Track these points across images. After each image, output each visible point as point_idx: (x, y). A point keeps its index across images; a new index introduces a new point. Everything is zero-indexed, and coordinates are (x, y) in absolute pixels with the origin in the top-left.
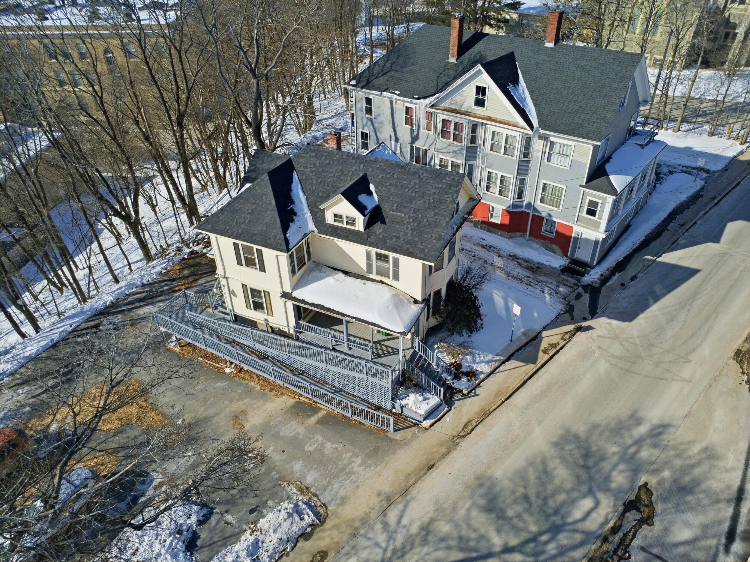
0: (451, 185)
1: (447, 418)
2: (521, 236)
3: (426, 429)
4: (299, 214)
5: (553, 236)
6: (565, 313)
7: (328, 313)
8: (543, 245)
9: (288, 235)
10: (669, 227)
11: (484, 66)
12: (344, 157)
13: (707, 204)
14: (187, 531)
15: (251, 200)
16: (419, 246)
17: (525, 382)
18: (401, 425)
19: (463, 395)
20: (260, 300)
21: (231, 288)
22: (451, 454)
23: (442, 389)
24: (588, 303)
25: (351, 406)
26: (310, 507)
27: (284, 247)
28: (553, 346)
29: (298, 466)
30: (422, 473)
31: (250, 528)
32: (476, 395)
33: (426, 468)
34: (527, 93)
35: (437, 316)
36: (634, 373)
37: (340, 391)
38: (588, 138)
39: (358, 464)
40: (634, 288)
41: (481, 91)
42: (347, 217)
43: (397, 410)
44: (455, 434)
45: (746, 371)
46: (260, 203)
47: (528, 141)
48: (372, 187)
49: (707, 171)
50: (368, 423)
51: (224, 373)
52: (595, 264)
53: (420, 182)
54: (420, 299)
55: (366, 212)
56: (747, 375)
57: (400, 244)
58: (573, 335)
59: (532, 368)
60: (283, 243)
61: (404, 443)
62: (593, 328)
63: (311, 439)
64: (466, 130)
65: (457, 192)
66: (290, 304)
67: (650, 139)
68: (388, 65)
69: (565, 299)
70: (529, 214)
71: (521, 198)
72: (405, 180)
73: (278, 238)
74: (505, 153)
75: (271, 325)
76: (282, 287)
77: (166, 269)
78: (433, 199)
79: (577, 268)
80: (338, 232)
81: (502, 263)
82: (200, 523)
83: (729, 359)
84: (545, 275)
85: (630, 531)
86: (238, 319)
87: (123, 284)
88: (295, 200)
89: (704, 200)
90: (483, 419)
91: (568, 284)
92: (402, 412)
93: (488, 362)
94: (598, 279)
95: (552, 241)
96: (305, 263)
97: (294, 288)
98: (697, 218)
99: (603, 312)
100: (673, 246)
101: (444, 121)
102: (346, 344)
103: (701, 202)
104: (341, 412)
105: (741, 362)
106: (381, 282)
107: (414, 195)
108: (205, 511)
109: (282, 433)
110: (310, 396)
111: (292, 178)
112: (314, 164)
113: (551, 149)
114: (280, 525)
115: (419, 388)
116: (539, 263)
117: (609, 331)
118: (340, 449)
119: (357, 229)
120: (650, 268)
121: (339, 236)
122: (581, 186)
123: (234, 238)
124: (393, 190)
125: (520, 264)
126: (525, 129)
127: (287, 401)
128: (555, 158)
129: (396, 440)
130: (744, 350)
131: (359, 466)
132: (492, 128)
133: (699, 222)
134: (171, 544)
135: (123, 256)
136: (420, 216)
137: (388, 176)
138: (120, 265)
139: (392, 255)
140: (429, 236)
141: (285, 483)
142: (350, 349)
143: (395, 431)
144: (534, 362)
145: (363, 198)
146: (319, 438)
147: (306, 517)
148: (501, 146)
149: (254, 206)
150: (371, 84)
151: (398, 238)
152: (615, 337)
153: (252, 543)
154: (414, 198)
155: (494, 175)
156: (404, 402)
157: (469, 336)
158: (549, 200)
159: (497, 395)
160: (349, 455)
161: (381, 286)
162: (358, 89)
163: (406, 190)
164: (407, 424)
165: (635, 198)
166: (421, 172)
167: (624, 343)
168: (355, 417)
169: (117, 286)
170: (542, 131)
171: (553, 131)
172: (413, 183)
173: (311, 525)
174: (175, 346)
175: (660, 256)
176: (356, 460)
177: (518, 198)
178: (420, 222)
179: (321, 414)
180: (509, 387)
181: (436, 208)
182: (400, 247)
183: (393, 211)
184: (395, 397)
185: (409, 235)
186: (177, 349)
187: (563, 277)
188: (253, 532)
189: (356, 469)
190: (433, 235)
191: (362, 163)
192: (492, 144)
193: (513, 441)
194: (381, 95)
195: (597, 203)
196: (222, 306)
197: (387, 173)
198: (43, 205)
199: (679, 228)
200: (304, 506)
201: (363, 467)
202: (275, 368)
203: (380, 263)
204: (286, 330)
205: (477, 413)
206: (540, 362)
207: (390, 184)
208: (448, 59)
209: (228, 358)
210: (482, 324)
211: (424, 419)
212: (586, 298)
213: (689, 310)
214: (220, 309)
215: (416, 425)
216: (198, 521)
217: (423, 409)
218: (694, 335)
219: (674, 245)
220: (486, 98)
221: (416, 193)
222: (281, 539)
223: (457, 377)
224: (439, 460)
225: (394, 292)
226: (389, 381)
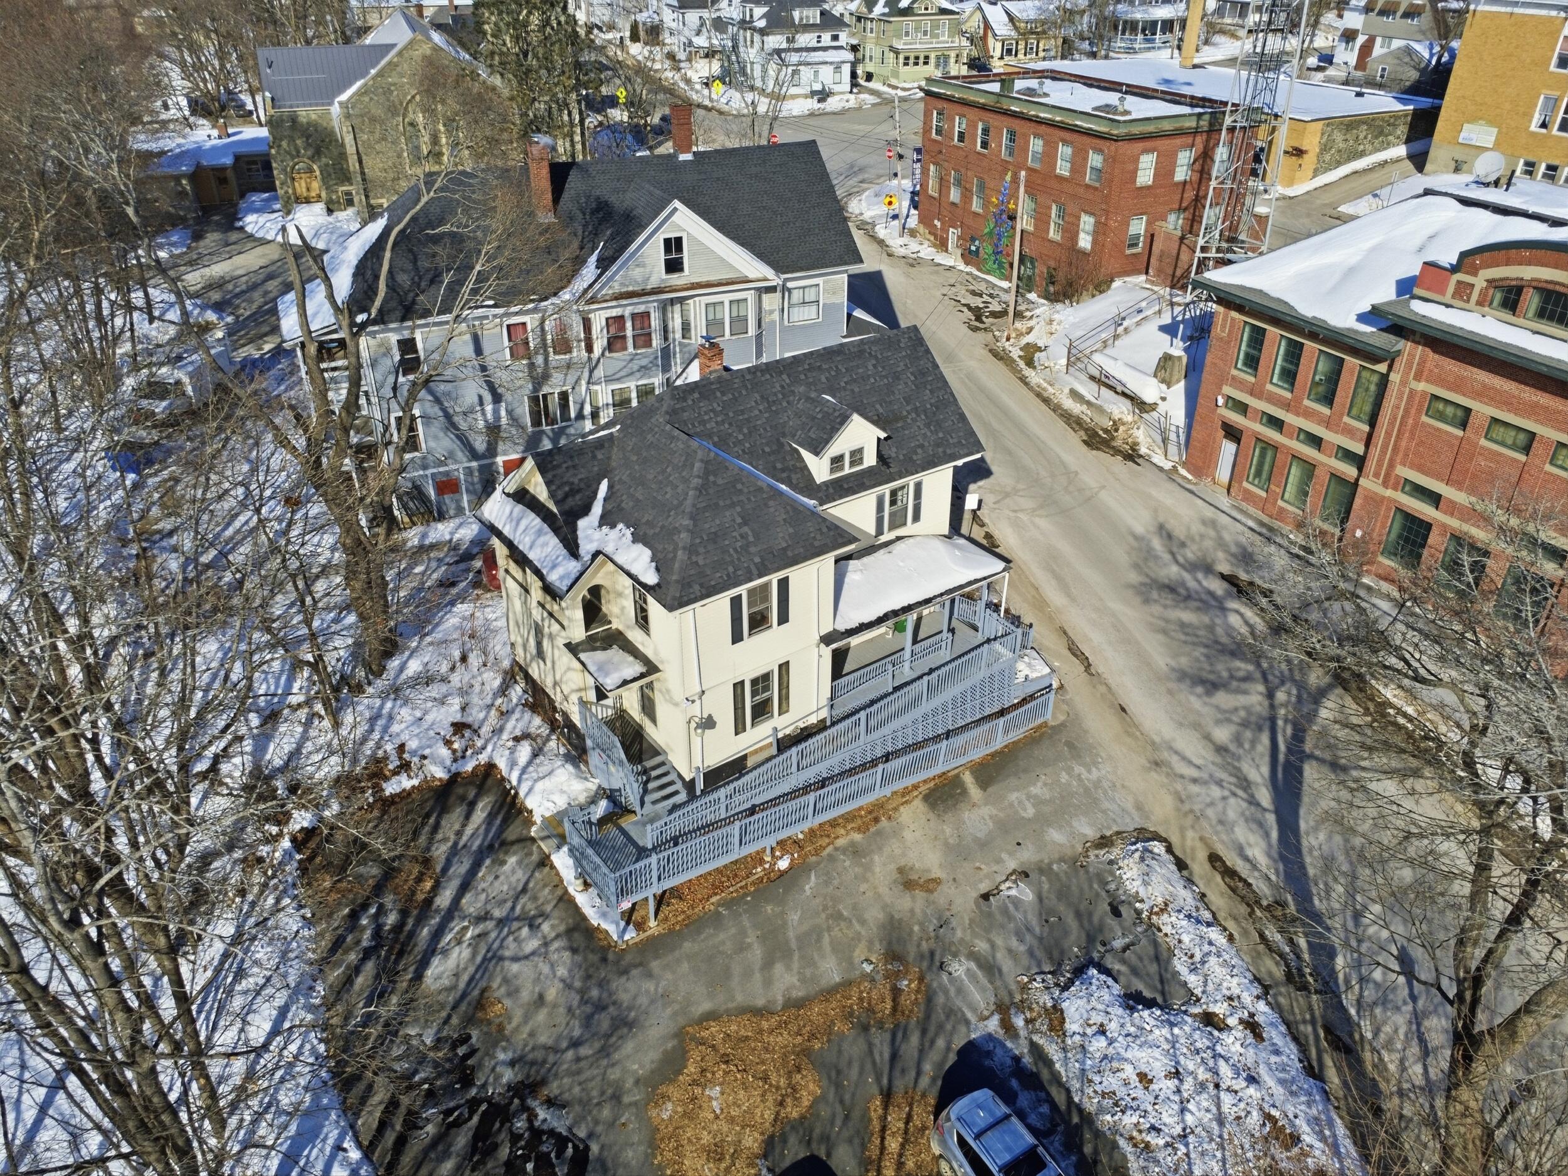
1: (1054, 664)
3: (1061, 687)
11: (682, 199)
20: (767, 695)
21: (706, 715)
22: (1110, 686)
25: (1003, 723)
29: (1057, 837)
30: (1128, 721)
33: (1123, 715)
38: (836, 264)
39: (1085, 773)
41: (674, 245)
42: (852, 453)
51: (782, 874)
53: (877, 361)
54: (947, 531)
61: (1074, 715)
63: (1011, 805)
64: (656, 322)
72: (858, 367)
74: (732, 333)
75: (781, 734)
76: (818, 629)
78: (912, 374)
80: (845, 485)
101: (610, 321)
107: (885, 381)
109: (980, 835)
110: (939, 769)
112: (713, 411)
113: (789, 300)
118: (1049, 781)
119: (865, 466)
124: (856, 389)
126: (765, 280)
129: (1065, 722)
131: (1089, 773)
132: (702, 300)
139: (913, 480)
140: (950, 422)
141: (1082, 860)
146: (1015, 796)
149: (738, 509)
150: (416, 308)
151: (921, 446)
154: (890, 385)
159: (1040, 611)
160: (1064, 775)
163: (872, 380)
171: (797, 271)
172: (870, 367)
176: (1077, 771)
178: (925, 411)
179: (968, 778)
185: (929, 434)
186: (653, 930)
189: (1092, 778)
191: (781, 373)
192: (707, 327)
194: (437, 323)
201: (1093, 770)
203: (894, 508)
204: (812, 720)
205: (1059, 638)
207: (846, 383)
220: (685, 255)
221: (886, 377)
224: (1116, 699)
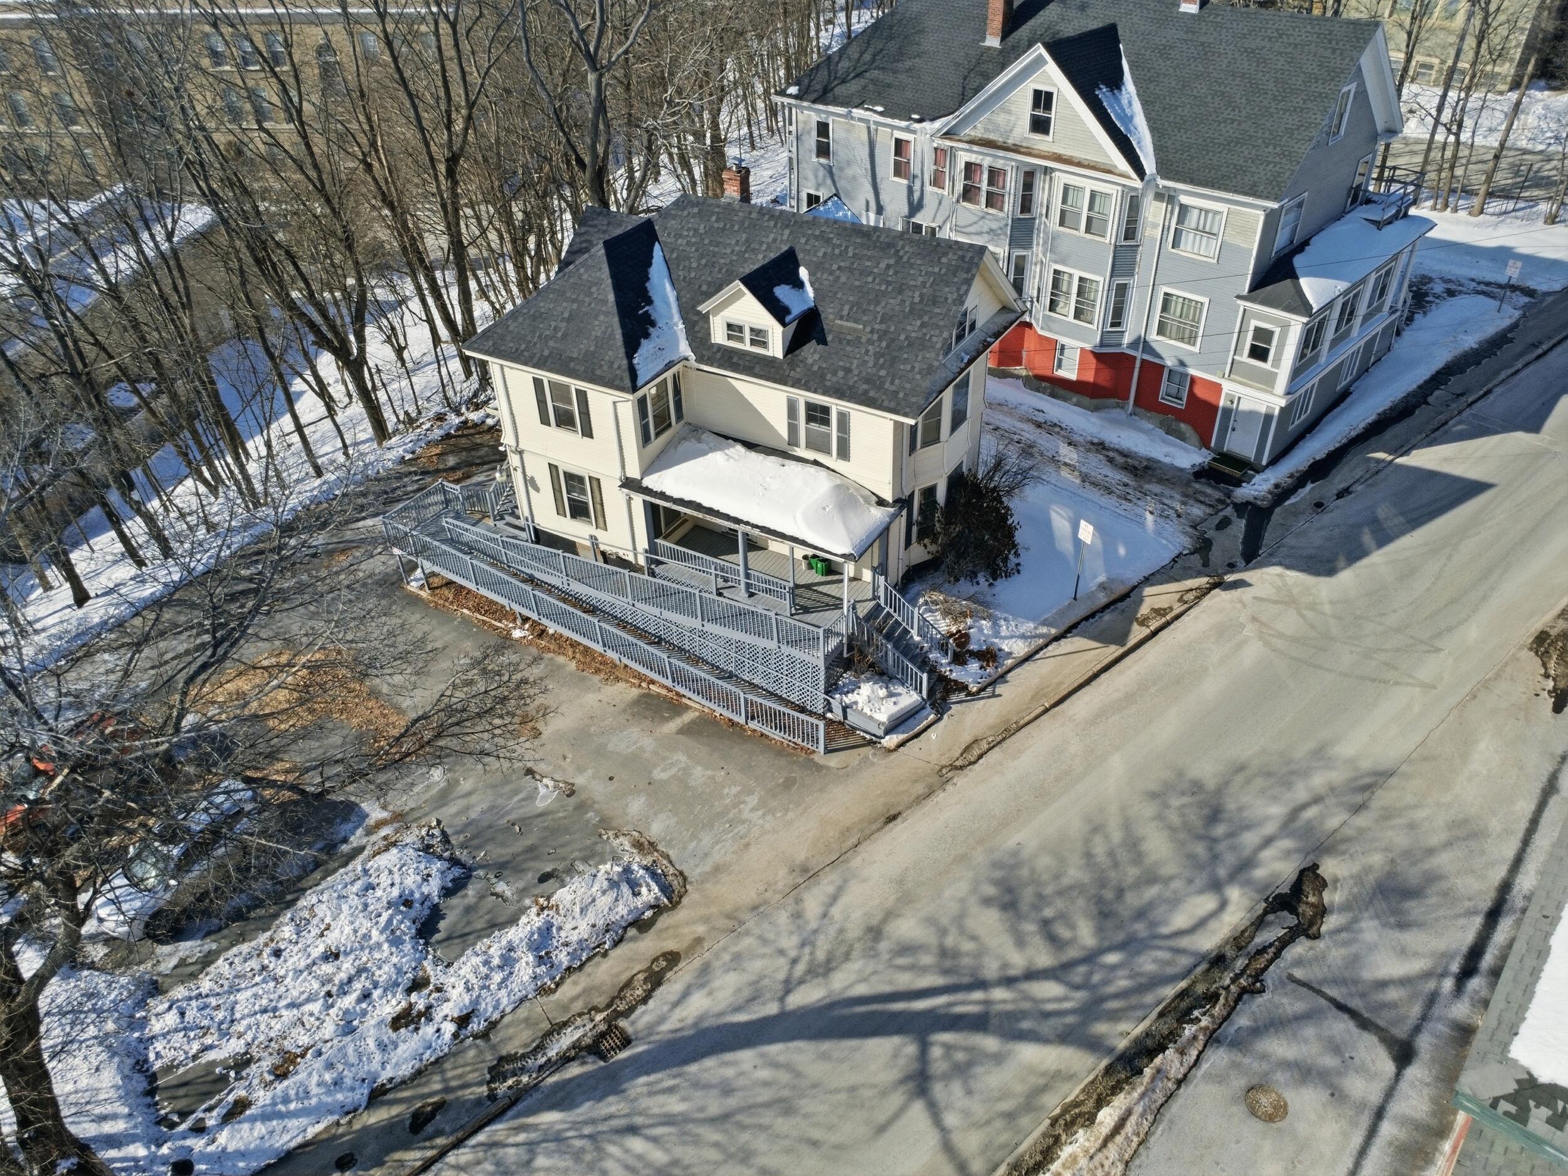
0: (957, 268)
1: (932, 734)
2: (1118, 406)
3: (890, 751)
4: (660, 324)
5: (1181, 405)
6: (1191, 553)
7: (708, 518)
8: (1162, 425)
9: (635, 361)
10: (1430, 399)
11: (1049, 47)
12: (754, 215)
13: (1521, 355)
14: (422, 904)
15: (568, 294)
16: (887, 385)
17: (1095, 676)
18: (841, 742)
19: (969, 694)
20: (582, 498)
21: (529, 473)
22: (933, 797)
23: (925, 676)
24: (1241, 536)
25: (746, 700)
26: (654, 875)
27: (627, 382)
28: (1159, 612)
29: (636, 806)
30: (874, 827)
31: (537, 903)
32: (994, 696)
33: (883, 819)
34: (1137, 106)
35: (926, 541)
36: (1321, 668)
37: (730, 676)
38: (1255, 195)
39: (750, 806)
40: (1339, 514)
41: (1043, 100)
42: (752, 330)
43: (836, 715)
44: (945, 761)
45: (1552, 672)
46: (587, 300)
47: (1134, 206)
48: (803, 273)
49: (1530, 292)
50: (776, 735)
51: (510, 640)
52: (1264, 463)
53: (897, 262)
54: (888, 497)
55: (788, 319)
56: (1554, 680)
57: (851, 383)
58: (1204, 595)
59: (1114, 651)
60: (626, 376)
61: (845, 774)
62: (1250, 585)
63: (664, 759)
64: (1012, 184)
65: (969, 282)
66: (638, 500)
67: (1398, 212)
68: (867, 57)
69: (1194, 527)
70: (1135, 358)
71: (1118, 324)
72: (869, 259)
73: (616, 366)
74: (1088, 230)
75: (602, 547)
76: (623, 467)
77: (413, 452)
78: (922, 296)
79: (1227, 470)
80: (735, 360)
81: (1075, 456)
82: (448, 892)
83: (1521, 648)
84: (1161, 481)
85: (1271, 945)
86: (541, 537)
87: (330, 477)
88: (655, 298)
89: (1517, 347)
90: (1004, 739)
91: (1207, 500)
92: (845, 717)
93: (1023, 637)
94: (1270, 492)
95: (1179, 415)
96: (670, 425)
97: (647, 470)
98: (1495, 382)
99: (1271, 555)
100: (1436, 435)
101: (969, 166)
102: (743, 586)
103: (1507, 351)
104: (728, 714)
105: (1544, 657)
106: (816, 463)
107: (883, 287)
108: (457, 872)
109: (610, 747)
110: (669, 683)
111: (650, 256)
112: (696, 230)
113: (1181, 220)
114: (594, 900)
115: (882, 674)
116: (1149, 460)
117: (1279, 589)
118: (719, 779)
119: (770, 353)
120: (1381, 475)
121: (735, 368)
122: (1239, 297)
123: (536, 366)
124: (843, 279)
125: (1111, 460)
126: (1129, 177)
127: (624, 692)
128: (1188, 239)
129: (828, 768)
130: (1553, 632)
131: (753, 810)
132: (1062, 178)
133: (1498, 390)
134: (389, 921)
135: (336, 433)
136: (892, 328)
137: (837, 251)
138: (328, 448)
139: (836, 405)
140: (909, 367)
141: (611, 833)
142: (751, 595)
143: (828, 751)
144: (1121, 640)
145: (782, 292)
146: (681, 758)
147: (644, 890)
148: (1079, 214)
149: (575, 306)
150: (830, 95)
151: (848, 371)
152: (1289, 600)
153: (539, 929)
154: (884, 294)
155: (1066, 277)
156: (848, 699)
157: (991, 585)
158: (1174, 329)
159: (1034, 697)
160: (735, 790)
161: (813, 469)
162: (805, 104)
163: (870, 279)
164: (852, 741)
165: (1359, 335)
166: (901, 243)
167: (1305, 612)
168: (754, 725)
169: (318, 482)
170: (1162, 182)
171: (1184, 182)
172: (883, 265)
173: (652, 907)
174: (422, 587)
175: (1406, 453)
176: (748, 799)
177: (1113, 325)
178: (893, 340)
179: (688, 717)
180: (1060, 683)
181: (926, 312)
182: (851, 388)
183: (841, 318)
184: (831, 688)
185: (871, 364)
186: (425, 594)
187: (1197, 486)
188: (542, 909)
189: (746, 815)
190: (917, 365)
191: (787, 226)
192: (1063, 212)
193: (1058, 779)
194: (849, 116)
195: (1271, 333)
196: (513, 514)
197: (834, 246)
198: (183, 306)
199: (1453, 401)
200: (642, 872)
201: (760, 813)
202: (604, 625)
203: (814, 426)
204: (630, 557)
205: (991, 727)
206: (1132, 641)
207: (839, 268)
208: (983, 39)
209: (517, 608)
210: (1018, 564)
211: (888, 732)
212: (1240, 526)
213: (1450, 558)
214: (508, 519)
215: (871, 743)
216: (443, 888)
217: (884, 713)
218: (1454, 601)
219: (1437, 433)
220: (1053, 116)
221: (888, 283)
222: (594, 926)
223: (959, 659)
224: (909, 807)
225: (838, 482)
226: (821, 654)
